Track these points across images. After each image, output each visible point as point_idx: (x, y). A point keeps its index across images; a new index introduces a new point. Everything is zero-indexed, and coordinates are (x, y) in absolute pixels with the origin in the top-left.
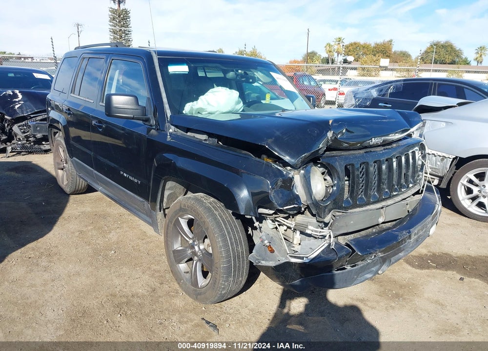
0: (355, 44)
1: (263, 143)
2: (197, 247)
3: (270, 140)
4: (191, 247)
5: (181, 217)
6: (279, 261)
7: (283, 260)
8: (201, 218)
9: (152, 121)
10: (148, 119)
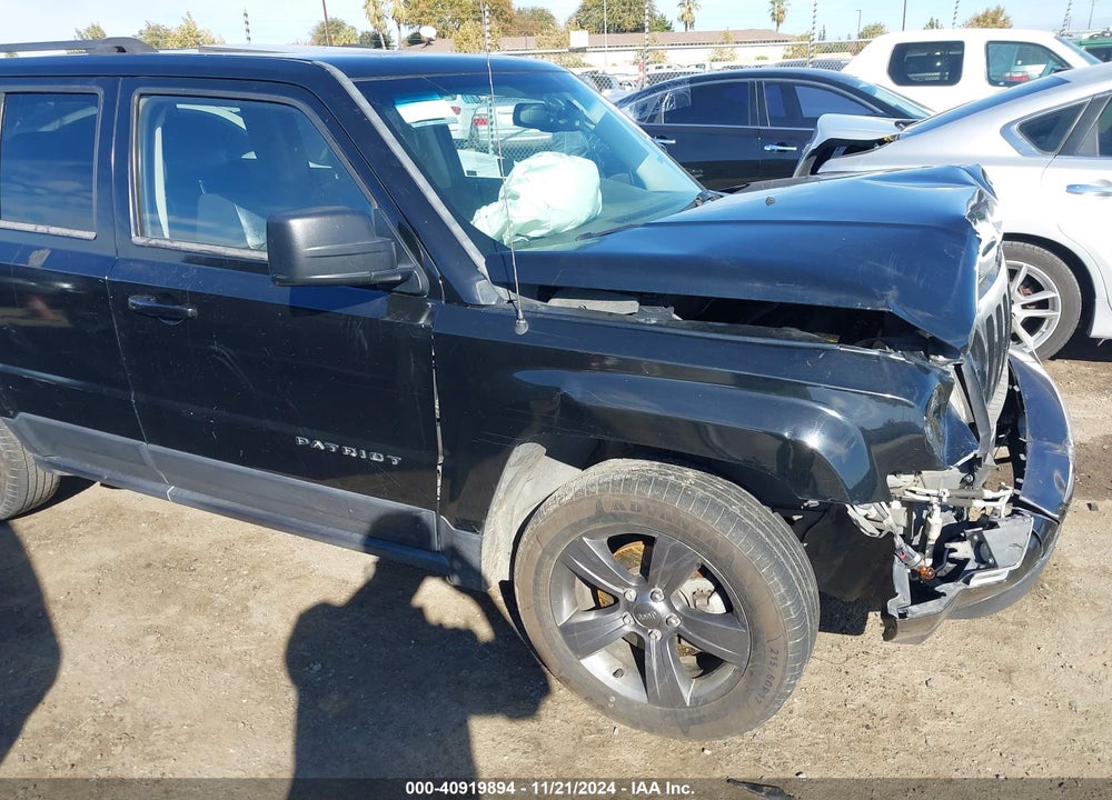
1: (879, 303)
2: (660, 607)
3: (892, 294)
4: (637, 609)
5: (591, 535)
6: (944, 594)
7: (951, 589)
8: (698, 533)
9: (422, 282)
10: (408, 276)
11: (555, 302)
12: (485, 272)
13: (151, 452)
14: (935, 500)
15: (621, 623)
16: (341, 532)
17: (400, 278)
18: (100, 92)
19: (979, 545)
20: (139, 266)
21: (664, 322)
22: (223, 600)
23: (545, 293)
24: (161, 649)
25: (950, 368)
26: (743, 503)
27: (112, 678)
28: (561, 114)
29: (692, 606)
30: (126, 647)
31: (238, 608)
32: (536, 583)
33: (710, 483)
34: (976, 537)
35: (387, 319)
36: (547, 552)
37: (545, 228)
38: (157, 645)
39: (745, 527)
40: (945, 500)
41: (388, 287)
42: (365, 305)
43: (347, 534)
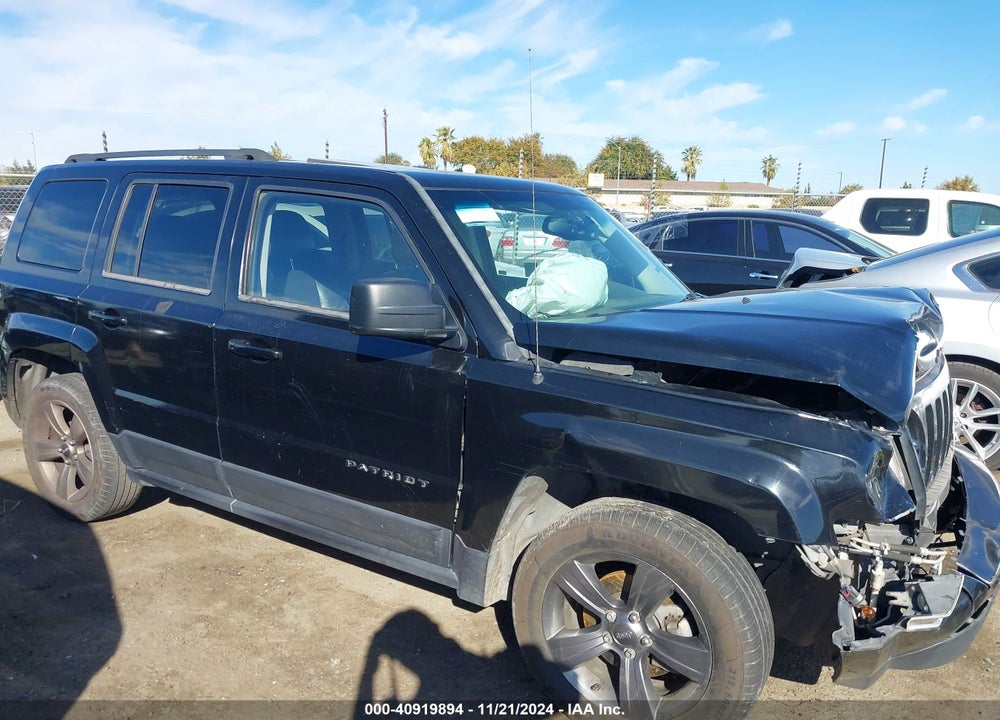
0: (474, 140)
1: (829, 379)
2: (636, 628)
3: (841, 373)
4: (616, 629)
5: (581, 560)
6: (884, 634)
7: (891, 631)
8: (673, 561)
9: (463, 341)
10: (452, 335)
11: (565, 363)
12: (513, 336)
13: (225, 468)
14: (877, 553)
15: (601, 640)
16: (370, 546)
17: (445, 336)
18: (231, 187)
19: (916, 595)
20: (241, 317)
21: (654, 383)
22: (263, 601)
23: (558, 355)
24: (208, 635)
25: (890, 438)
26: (711, 540)
27: (166, 653)
28: (580, 227)
29: (664, 629)
30: (181, 630)
31: (274, 608)
32: (531, 599)
33: (686, 521)
34: (913, 588)
35: (432, 367)
36: (543, 572)
37: (562, 308)
38: (205, 631)
39: (712, 559)
40: (886, 553)
41: (435, 343)
42: (416, 356)
43: (376, 548)
